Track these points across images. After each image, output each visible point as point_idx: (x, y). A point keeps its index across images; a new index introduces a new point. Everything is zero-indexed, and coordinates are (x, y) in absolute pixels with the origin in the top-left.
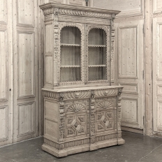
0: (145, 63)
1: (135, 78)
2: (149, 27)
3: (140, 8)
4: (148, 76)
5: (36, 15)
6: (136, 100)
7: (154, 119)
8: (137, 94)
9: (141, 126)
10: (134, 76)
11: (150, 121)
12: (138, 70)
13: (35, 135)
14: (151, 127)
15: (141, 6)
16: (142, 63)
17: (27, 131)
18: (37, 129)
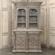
0: (47, 21)
1: (43, 27)
2: (48, 9)
3: (45, 2)
4: (48, 26)
5: (9, 5)
6: (44, 34)
7: (49, 41)
8: (44, 32)
9: (45, 43)
10: (43, 26)
11: (48, 42)
12: (44, 24)
13: (8, 46)
14: (48, 44)
15: (45, 1)
16: (46, 22)
17: (5, 45)
18: (9, 44)
